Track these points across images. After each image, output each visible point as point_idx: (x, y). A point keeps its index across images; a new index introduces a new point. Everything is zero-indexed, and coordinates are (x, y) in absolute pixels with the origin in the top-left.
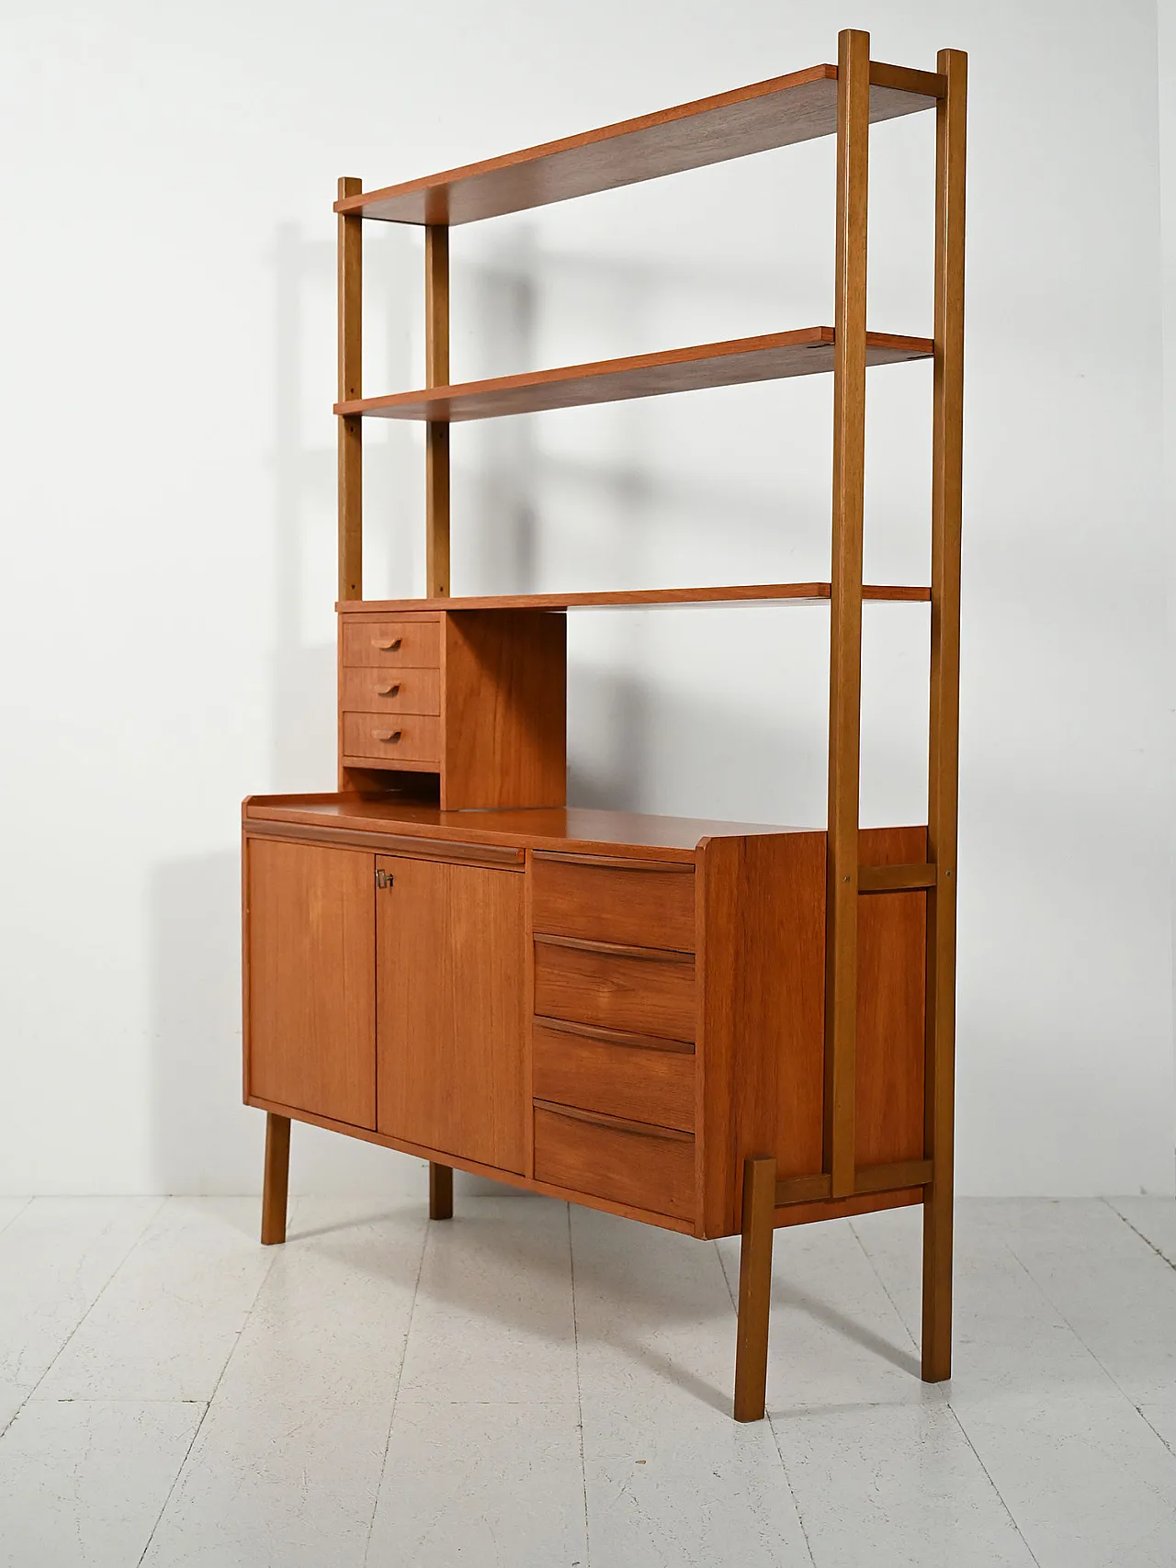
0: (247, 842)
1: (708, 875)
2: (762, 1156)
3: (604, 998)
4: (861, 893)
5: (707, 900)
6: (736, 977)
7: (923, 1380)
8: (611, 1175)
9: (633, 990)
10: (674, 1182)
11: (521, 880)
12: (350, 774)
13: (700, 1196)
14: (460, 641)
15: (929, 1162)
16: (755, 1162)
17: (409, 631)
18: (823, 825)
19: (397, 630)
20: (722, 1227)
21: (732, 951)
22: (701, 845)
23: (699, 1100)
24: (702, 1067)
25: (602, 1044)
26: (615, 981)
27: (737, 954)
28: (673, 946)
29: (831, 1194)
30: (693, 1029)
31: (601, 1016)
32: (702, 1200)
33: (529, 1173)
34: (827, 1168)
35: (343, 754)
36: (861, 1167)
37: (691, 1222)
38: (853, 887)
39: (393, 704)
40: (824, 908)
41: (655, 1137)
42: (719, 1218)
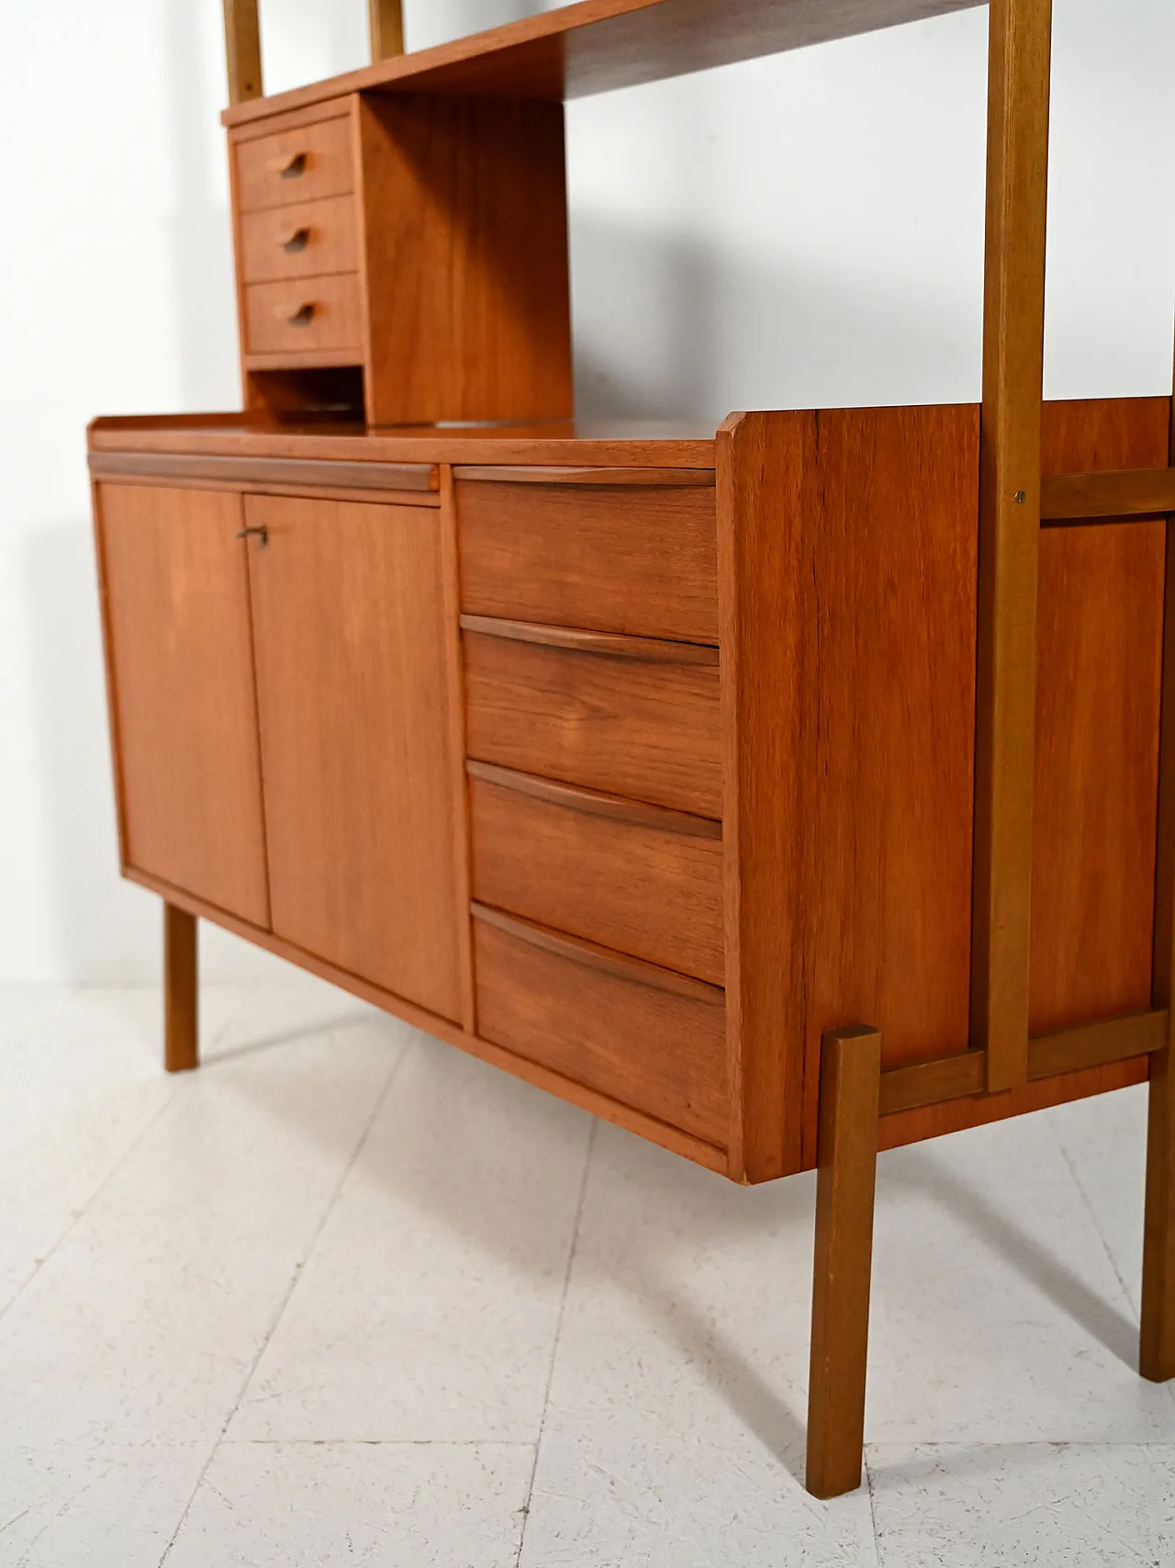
0: (97, 486)
1: (740, 488)
2: (856, 1028)
3: (569, 730)
4: (1045, 523)
5: (739, 539)
6: (800, 691)
7: (1144, 1373)
8: (589, 1044)
9: (616, 717)
10: (691, 1073)
11: (437, 523)
12: (258, 380)
13: (736, 1106)
14: (386, 143)
15: (1161, 1013)
16: (841, 1041)
17: (316, 140)
18: (972, 393)
19: (297, 142)
20: (779, 1160)
21: (792, 639)
22: (726, 429)
23: (732, 930)
24: (736, 868)
25: (571, 814)
26: (586, 698)
27: (802, 647)
28: (685, 631)
29: (985, 1084)
30: (718, 793)
31: (567, 762)
32: (740, 1112)
33: (468, 1025)
34: (977, 1038)
35: (247, 348)
36: (1040, 1030)
37: (723, 1150)
38: (1032, 515)
39: (302, 261)
40: (973, 553)
41: (658, 989)
42: (773, 1142)
